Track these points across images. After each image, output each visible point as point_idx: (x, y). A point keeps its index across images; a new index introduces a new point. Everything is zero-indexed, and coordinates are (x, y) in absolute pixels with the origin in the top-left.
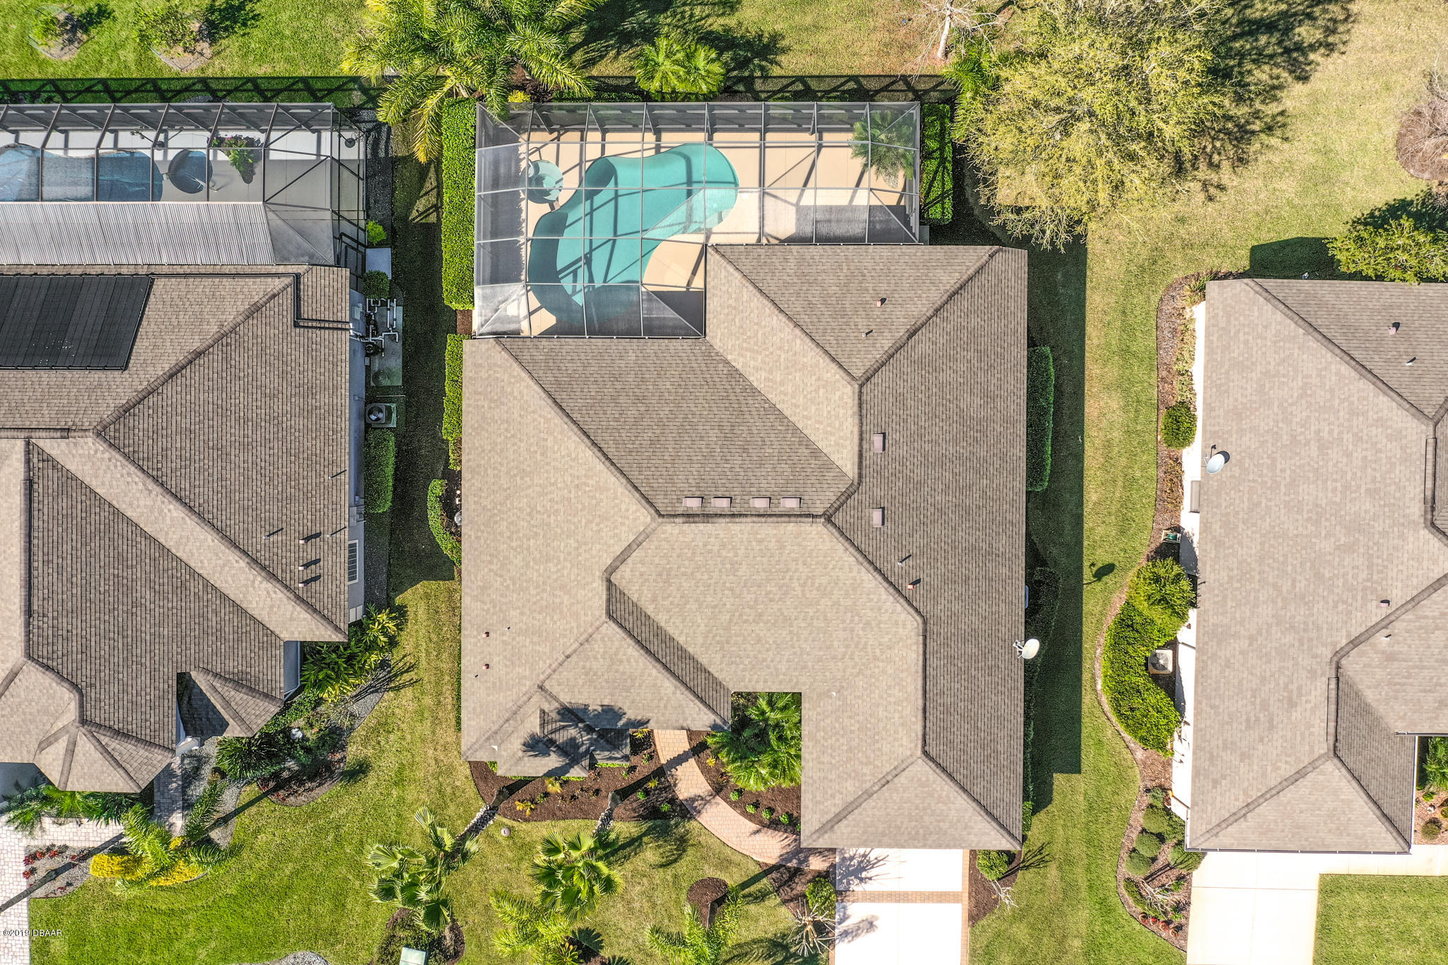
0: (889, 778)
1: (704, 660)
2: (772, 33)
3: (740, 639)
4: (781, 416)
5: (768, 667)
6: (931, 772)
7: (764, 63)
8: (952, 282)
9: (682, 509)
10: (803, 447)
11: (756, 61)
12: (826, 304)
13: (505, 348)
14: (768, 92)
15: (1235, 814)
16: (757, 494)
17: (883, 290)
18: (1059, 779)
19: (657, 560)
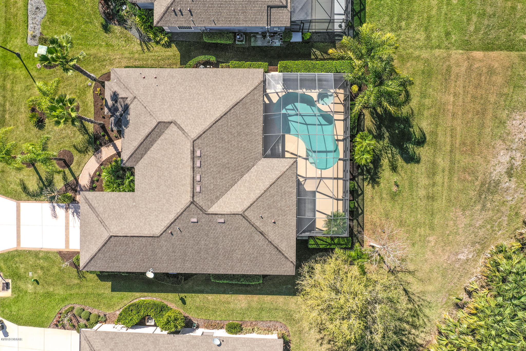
0: (103, 224)
1: (145, 157)
2: (380, 182)
3: (152, 170)
4: (232, 186)
5: (143, 180)
6: (105, 239)
7: (369, 179)
8: (282, 248)
9: (196, 149)
10: (220, 194)
11: (369, 176)
12: (273, 202)
13: (259, 84)
14: (358, 181)
15: (92, 346)
16: (202, 176)
17: (279, 223)
18: (109, 284)
19: (178, 140)
